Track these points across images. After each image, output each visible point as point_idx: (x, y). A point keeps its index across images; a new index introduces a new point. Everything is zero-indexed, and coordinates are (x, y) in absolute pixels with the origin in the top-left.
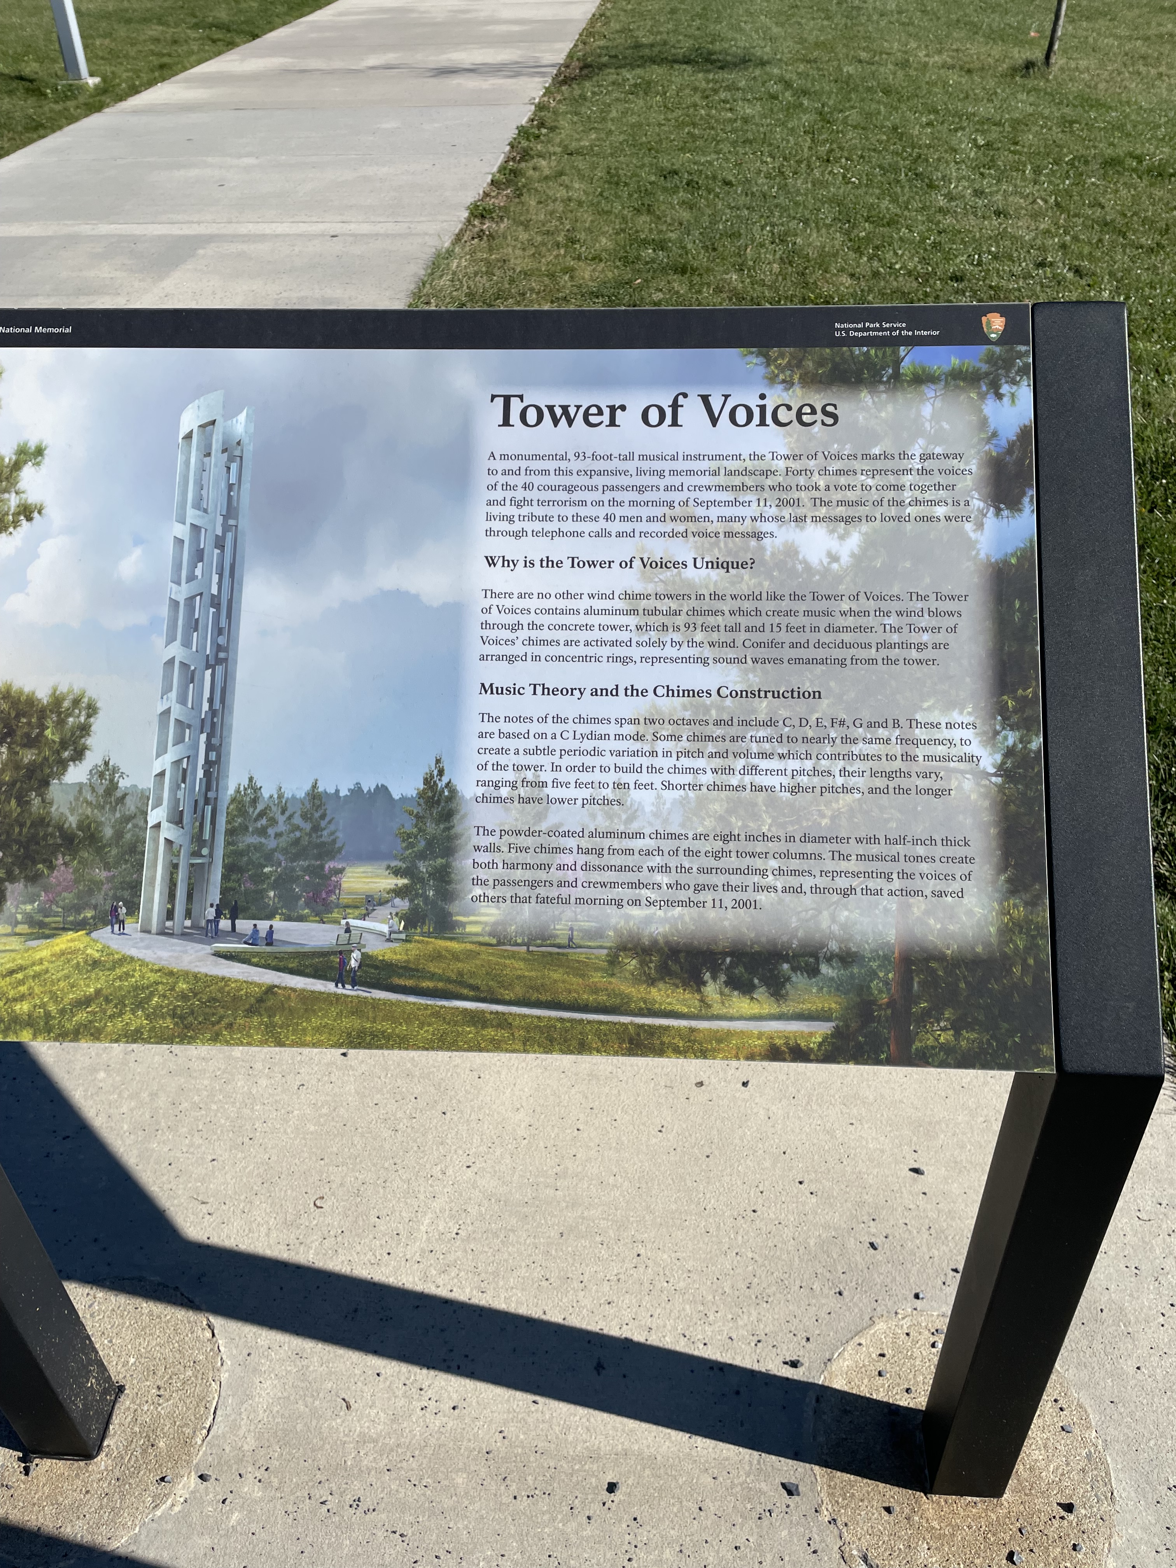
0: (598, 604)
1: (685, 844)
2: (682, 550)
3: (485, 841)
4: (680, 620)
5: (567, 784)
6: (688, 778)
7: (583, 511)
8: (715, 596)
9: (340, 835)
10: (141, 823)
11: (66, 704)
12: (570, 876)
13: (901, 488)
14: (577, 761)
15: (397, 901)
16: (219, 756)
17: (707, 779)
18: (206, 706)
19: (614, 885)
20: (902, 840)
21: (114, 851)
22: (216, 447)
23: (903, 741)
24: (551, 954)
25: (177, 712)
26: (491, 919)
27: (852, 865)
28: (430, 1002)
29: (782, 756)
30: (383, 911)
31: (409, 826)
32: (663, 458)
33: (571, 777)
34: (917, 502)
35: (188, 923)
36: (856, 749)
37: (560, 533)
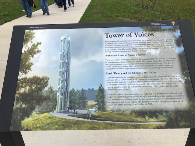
0: (122, 61)
1: (140, 95)
2: (134, 53)
3: (109, 96)
4: (135, 63)
5: (121, 87)
6: (139, 86)
7: (119, 48)
8: (140, 59)
9: (87, 96)
10: (56, 95)
11: (45, 78)
12: (123, 101)
13: (164, 44)
14: (122, 83)
15: (96, 106)
16: (68, 85)
17: (142, 85)
18: (66, 78)
19: (129, 102)
20: (172, 93)
21: (52, 100)
22: (66, 42)
23: (170, 79)
24: (121, 113)
25: (61, 79)
26: (111, 108)
27: (165, 97)
28: (103, 122)
29: (153, 82)
30: (94, 107)
31: (97, 94)
32: (130, 41)
33: (121, 86)
34: (166, 46)
35: (64, 111)
36: (163, 80)
37: (116, 51)
